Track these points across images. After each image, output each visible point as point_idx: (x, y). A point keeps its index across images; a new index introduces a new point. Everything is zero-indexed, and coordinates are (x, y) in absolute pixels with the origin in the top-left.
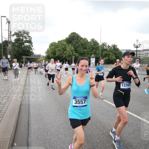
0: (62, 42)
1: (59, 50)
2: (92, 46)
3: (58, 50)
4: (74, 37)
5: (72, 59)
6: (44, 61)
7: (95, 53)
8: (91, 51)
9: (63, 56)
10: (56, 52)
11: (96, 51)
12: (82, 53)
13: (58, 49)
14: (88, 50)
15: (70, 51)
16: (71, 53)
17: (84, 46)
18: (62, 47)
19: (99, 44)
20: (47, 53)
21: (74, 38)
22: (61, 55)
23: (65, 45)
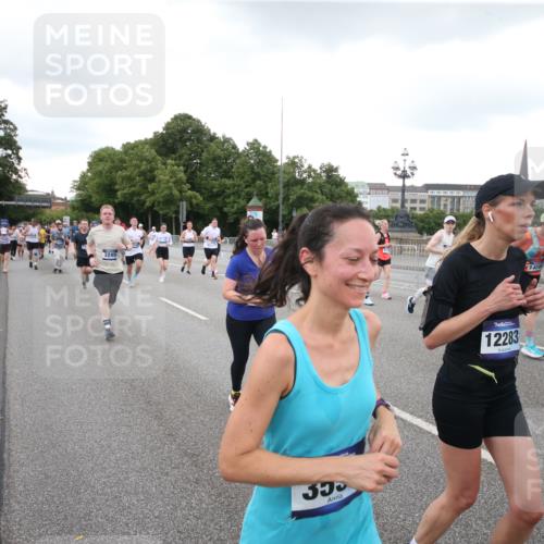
0: (140, 147)
1: (129, 179)
2: (252, 166)
3: (123, 178)
4: (184, 130)
5: (177, 212)
6: (67, 219)
7: (263, 195)
8: (246, 187)
9: (144, 202)
10: (116, 184)
11: (266, 187)
12: (215, 190)
13: (125, 173)
14: (237, 181)
15: (171, 184)
16: (176, 192)
17: (224, 167)
18: (139, 167)
19: (277, 161)
20: (78, 189)
21: (186, 136)
22: (135, 199)
23: (149, 162)
